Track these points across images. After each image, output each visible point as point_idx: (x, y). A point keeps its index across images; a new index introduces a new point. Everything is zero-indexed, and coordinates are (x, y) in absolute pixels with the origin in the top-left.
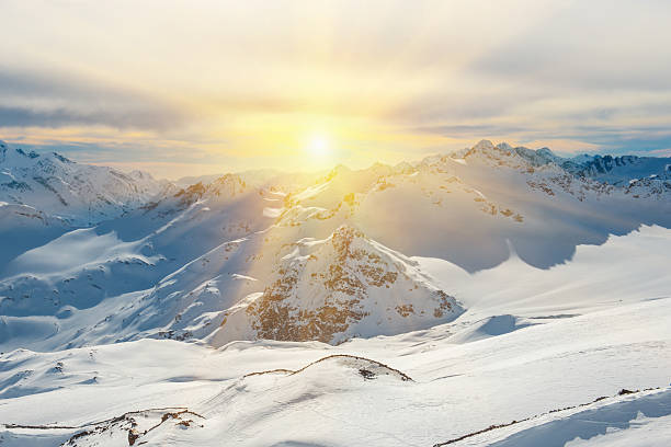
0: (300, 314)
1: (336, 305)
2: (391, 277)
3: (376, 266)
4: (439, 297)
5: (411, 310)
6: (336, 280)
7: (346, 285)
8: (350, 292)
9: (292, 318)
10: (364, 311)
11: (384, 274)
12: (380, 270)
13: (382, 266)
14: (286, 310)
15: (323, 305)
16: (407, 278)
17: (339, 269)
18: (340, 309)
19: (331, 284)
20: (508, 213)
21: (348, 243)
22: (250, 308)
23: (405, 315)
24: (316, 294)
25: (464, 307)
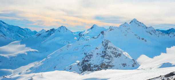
0: (94, 66)
1: (105, 63)
2: (120, 55)
3: (115, 51)
4: (133, 61)
5: (126, 65)
6: (104, 55)
7: (107, 57)
8: (109, 59)
9: (92, 67)
10: (113, 65)
11: (118, 54)
12: (116, 53)
13: (117, 51)
14: (90, 65)
15: (101, 63)
16: (124, 55)
17: (105, 52)
18: (106, 64)
19: (103, 56)
20: (143, 39)
21: (107, 44)
22: (78, 64)
23: (124, 66)
24: (99, 60)
25: (140, 64)
